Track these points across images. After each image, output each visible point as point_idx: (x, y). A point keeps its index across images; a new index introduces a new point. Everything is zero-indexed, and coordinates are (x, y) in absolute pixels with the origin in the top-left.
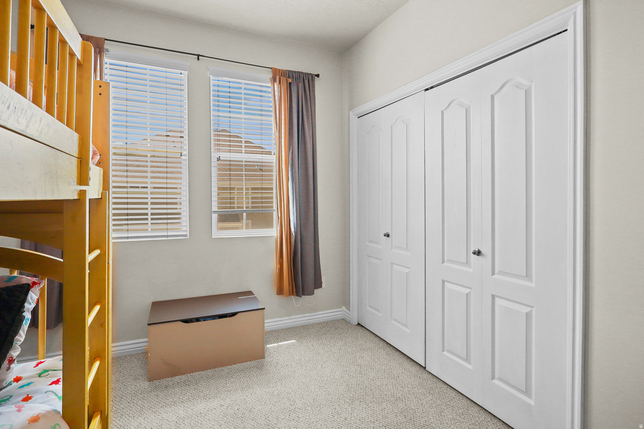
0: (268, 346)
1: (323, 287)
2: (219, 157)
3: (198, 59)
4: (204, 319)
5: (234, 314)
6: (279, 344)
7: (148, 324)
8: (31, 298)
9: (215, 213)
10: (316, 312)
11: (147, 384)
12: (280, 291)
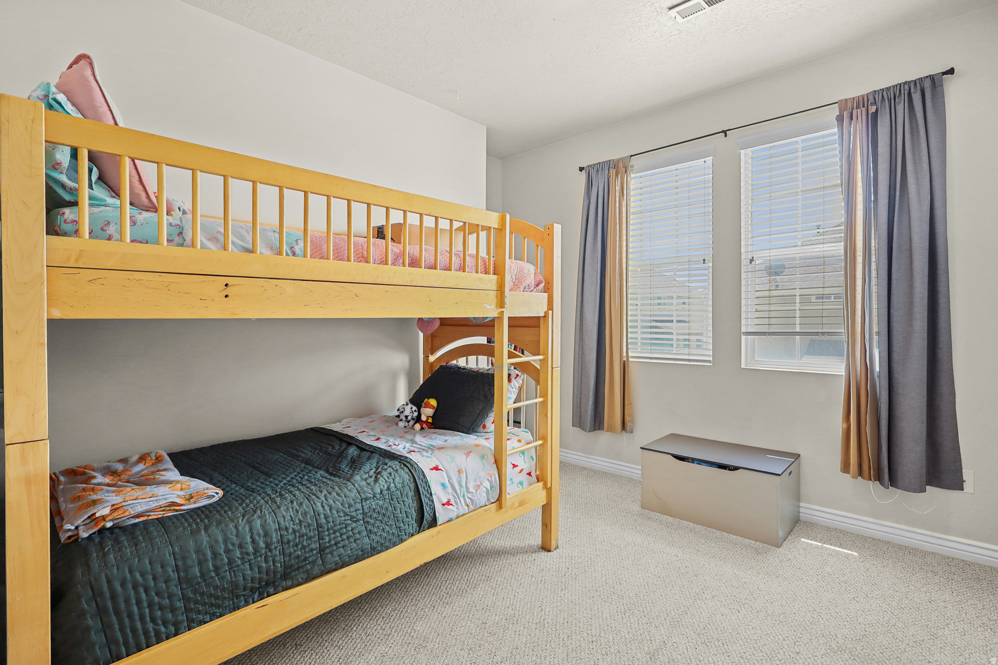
0: (803, 539)
1: (964, 491)
2: (753, 257)
3: (726, 136)
4: (698, 462)
5: (736, 468)
6: (824, 545)
7: (641, 448)
8: (514, 385)
9: (748, 334)
10: (947, 534)
11: (639, 508)
12: (846, 468)
